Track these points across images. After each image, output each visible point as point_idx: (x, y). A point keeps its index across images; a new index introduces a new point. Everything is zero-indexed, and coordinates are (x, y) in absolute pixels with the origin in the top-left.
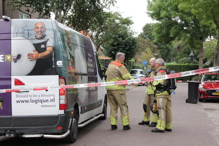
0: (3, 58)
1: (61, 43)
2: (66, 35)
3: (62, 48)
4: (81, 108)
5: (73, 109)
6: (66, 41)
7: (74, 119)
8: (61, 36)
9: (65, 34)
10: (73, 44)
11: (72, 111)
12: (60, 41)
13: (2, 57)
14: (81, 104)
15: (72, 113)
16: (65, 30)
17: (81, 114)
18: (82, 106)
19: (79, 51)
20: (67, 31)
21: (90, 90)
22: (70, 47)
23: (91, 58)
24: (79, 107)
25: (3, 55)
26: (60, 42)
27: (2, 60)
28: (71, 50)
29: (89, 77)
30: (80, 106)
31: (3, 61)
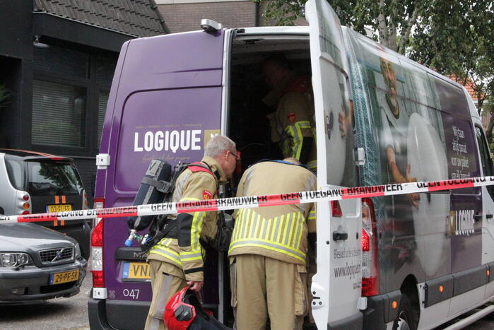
0: (198, 140)
1: (362, 94)
2: (383, 73)
3: (364, 109)
4: (426, 288)
5: (399, 293)
6: (380, 89)
7: (402, 320)
8: (363, 73)
9: (380, 70)
10: (403, 99)
11: (395, 299)
12: (360, 88)
13: (197, 136)
14: (426, 278)
15: (395, 305)
16: (380, 58)
17: (426, 307)
18: (429, 283)
19: (425, 120)
20: (387, 63)
21: (457, 234)
22: (392, 109)
23: (461, 141)
24: (419, 285)
25: (199, 132)
26: (359, 91)
27: (197, 144)
28: (397, 117)
29: (452, 197)
30: (423, 284)
31: (198, 148)
